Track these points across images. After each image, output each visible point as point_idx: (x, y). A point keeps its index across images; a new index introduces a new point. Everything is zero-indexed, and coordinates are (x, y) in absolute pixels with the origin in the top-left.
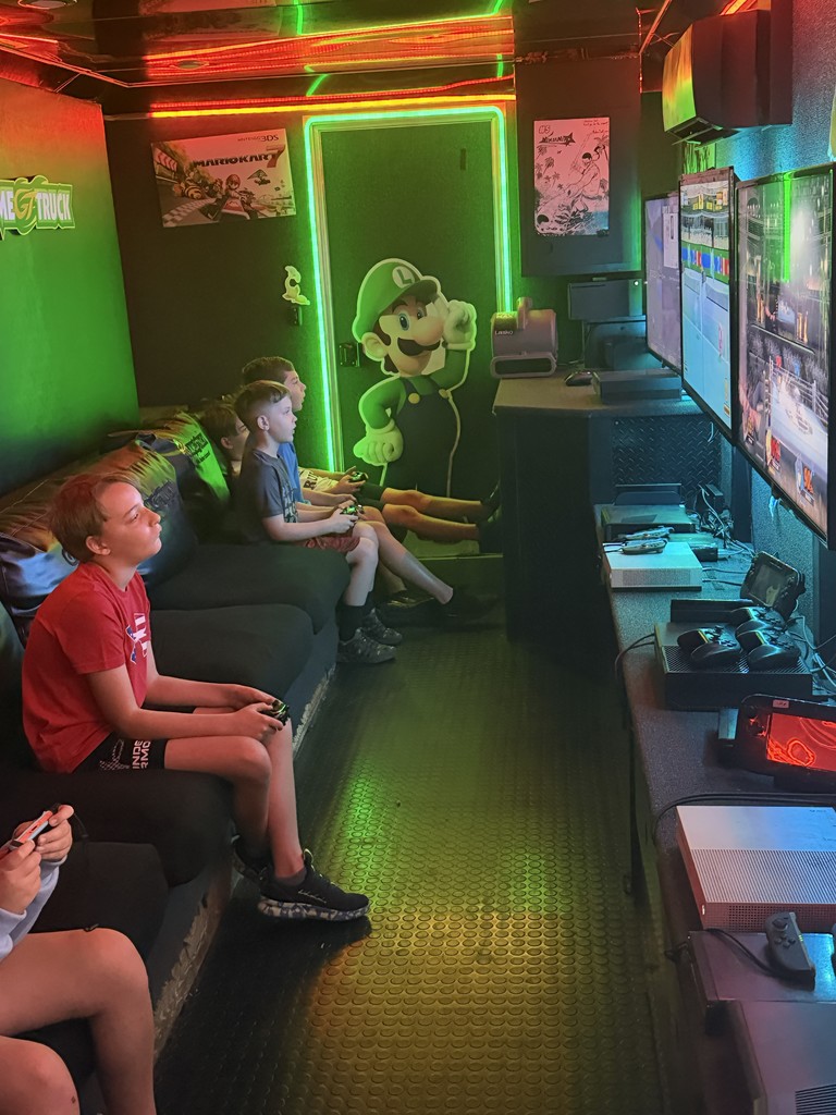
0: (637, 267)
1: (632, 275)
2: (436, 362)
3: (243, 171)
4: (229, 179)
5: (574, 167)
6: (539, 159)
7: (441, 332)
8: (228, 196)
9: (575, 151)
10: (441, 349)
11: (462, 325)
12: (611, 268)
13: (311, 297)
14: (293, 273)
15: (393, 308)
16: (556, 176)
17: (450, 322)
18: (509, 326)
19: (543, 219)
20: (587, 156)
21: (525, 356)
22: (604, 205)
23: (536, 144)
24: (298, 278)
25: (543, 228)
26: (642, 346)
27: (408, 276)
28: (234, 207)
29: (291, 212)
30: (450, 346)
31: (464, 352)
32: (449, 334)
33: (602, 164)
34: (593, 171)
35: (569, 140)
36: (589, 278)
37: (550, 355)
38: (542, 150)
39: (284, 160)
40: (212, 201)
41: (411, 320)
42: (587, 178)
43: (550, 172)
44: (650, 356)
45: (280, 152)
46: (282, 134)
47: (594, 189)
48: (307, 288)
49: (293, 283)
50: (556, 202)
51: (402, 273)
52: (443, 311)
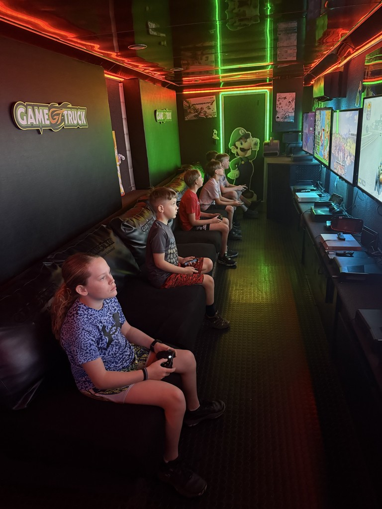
0: (300, 130)
1: (299, 132)
2: (249, 153)
3: (205, 106)
4: (201, 108)
5: (286, 105)
6: (278, 103)
7: (251, 146)
8: (200, 112)
9: (286, 101)
10: (250, 150)
11: (256, 144)
12: (294, 130)
13: (220, 138)
14: (215, 131)
15: (239, 140)
16: (282, 107)
17: (253, 143)
18: (267, 144)
19: (278, 117)
20: (290, 102)
21: (271, 152)
22: (293, 114)
23: (277, 99)
24: (216, 133)
25: (277, 120)
26: (301, 149)
27: (243, 132)
28: (202, 115)
29: (216, 116)
30: (253, 149)
31: (256, 151)
32: (252, 146)
33: (293, 104)
34: (291, 106)
35: (285, 98)
36: (288, 132)
37: (277, 152)
38: (279, 101)
39: (215, 103)
40: (197, 114)
41: (243, 143)
42: (289, 107)
43: (280, 106)
44: (303, 152)
45: (214, 101)
46: (214, 97)
47: (291, 110)
48: (218, 135)
49: (215, 134)
50: (281, 114)
51: (242, 131)
52: (251, 141)
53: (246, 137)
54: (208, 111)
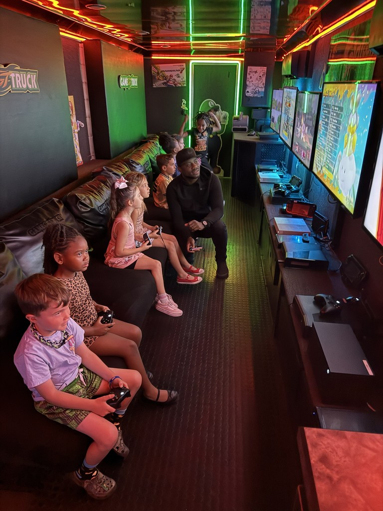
0: (270, 106)
1: (268, 108)
4: (170, 76)
5: (257, 79)
6: (248, 76)
9: (257, 75)
11: (225, 118)
12: (264, 106)
13: (188, 108)
14: (184, 101)
16: (252, 81)
17: (222, 116)
18: (236, 119)
19: (248, 92)
20: (260, 76)
21: (240, 127)
22: (263, 90)
23: (248, 73)
25: (247, 94)
26: (269, 127)
27: (212, 104)
28: (171, 83)
29: (185, 85)
30: (222, 123)
31: (225, 125)
32: (221, 120)
33: (264, 79)
34: (262, 81)
35: (256, 72)
36: (257, 108)
37: (246, 127)
38: (249, 74)
39: (184, 71)
40: (166, 81)
42: (260, 82)
43: (251, 80)
44: (271, 129)
45: (184, 69)
46: (184, 64)
47: (261, 85)
48: (187, 105)
49: (184, 104)
50: (251, 88)
52: (220, 114)
53: (215, 109)
54: (177, 79)
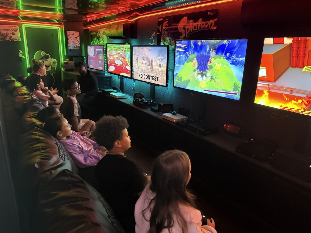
1: (84, 56)
2: (50, 69)
3: (10, 33)
4: (6, 33)
5: (74, 39)
6: (68, 37)
7: (50, 64)
8: (6, 36)
9: (74, 36)
10: (50, 67)
11: (54, 63)
12: (81, 55)
13: (25, 56)
14: (21, 52)
15: (41, 59)
17: (52, 62)
18: (66, 63)
20: (76, 37)
21: (70, 68)
22: (79, 45)
23: (68, 34)
24: (22, 53)
25: (69, 48)
27: (44, 54)
28: (8, 39)
29: (20, 41)
30: (52, 66)
31: (55, 67)
32: (52, 64)
33: (79, 39)
34: (77, 40)
35: (73, 34)
36: (77, 56)
37: (74, 68)
38: (69, 36)
39: (18, 31)
40: (3, 37)
41: (45, 61)
42: (76, 41)
43: (70, 39)
45: (17, 30)
46: (18, 26)
47: (77, 43)
48: (24, 54)
49: (21, 53)
50: (72, 44)
51: (43, 53)
52: (51, 60)
53: (46, 57)
54: (13, 36)
